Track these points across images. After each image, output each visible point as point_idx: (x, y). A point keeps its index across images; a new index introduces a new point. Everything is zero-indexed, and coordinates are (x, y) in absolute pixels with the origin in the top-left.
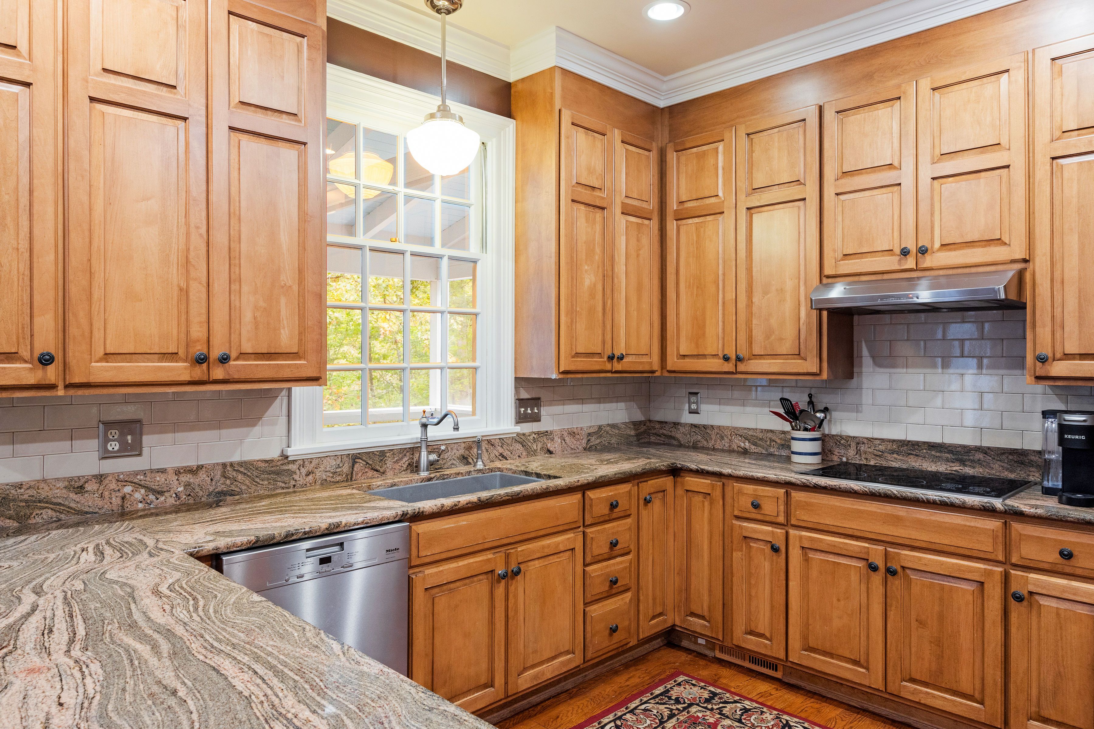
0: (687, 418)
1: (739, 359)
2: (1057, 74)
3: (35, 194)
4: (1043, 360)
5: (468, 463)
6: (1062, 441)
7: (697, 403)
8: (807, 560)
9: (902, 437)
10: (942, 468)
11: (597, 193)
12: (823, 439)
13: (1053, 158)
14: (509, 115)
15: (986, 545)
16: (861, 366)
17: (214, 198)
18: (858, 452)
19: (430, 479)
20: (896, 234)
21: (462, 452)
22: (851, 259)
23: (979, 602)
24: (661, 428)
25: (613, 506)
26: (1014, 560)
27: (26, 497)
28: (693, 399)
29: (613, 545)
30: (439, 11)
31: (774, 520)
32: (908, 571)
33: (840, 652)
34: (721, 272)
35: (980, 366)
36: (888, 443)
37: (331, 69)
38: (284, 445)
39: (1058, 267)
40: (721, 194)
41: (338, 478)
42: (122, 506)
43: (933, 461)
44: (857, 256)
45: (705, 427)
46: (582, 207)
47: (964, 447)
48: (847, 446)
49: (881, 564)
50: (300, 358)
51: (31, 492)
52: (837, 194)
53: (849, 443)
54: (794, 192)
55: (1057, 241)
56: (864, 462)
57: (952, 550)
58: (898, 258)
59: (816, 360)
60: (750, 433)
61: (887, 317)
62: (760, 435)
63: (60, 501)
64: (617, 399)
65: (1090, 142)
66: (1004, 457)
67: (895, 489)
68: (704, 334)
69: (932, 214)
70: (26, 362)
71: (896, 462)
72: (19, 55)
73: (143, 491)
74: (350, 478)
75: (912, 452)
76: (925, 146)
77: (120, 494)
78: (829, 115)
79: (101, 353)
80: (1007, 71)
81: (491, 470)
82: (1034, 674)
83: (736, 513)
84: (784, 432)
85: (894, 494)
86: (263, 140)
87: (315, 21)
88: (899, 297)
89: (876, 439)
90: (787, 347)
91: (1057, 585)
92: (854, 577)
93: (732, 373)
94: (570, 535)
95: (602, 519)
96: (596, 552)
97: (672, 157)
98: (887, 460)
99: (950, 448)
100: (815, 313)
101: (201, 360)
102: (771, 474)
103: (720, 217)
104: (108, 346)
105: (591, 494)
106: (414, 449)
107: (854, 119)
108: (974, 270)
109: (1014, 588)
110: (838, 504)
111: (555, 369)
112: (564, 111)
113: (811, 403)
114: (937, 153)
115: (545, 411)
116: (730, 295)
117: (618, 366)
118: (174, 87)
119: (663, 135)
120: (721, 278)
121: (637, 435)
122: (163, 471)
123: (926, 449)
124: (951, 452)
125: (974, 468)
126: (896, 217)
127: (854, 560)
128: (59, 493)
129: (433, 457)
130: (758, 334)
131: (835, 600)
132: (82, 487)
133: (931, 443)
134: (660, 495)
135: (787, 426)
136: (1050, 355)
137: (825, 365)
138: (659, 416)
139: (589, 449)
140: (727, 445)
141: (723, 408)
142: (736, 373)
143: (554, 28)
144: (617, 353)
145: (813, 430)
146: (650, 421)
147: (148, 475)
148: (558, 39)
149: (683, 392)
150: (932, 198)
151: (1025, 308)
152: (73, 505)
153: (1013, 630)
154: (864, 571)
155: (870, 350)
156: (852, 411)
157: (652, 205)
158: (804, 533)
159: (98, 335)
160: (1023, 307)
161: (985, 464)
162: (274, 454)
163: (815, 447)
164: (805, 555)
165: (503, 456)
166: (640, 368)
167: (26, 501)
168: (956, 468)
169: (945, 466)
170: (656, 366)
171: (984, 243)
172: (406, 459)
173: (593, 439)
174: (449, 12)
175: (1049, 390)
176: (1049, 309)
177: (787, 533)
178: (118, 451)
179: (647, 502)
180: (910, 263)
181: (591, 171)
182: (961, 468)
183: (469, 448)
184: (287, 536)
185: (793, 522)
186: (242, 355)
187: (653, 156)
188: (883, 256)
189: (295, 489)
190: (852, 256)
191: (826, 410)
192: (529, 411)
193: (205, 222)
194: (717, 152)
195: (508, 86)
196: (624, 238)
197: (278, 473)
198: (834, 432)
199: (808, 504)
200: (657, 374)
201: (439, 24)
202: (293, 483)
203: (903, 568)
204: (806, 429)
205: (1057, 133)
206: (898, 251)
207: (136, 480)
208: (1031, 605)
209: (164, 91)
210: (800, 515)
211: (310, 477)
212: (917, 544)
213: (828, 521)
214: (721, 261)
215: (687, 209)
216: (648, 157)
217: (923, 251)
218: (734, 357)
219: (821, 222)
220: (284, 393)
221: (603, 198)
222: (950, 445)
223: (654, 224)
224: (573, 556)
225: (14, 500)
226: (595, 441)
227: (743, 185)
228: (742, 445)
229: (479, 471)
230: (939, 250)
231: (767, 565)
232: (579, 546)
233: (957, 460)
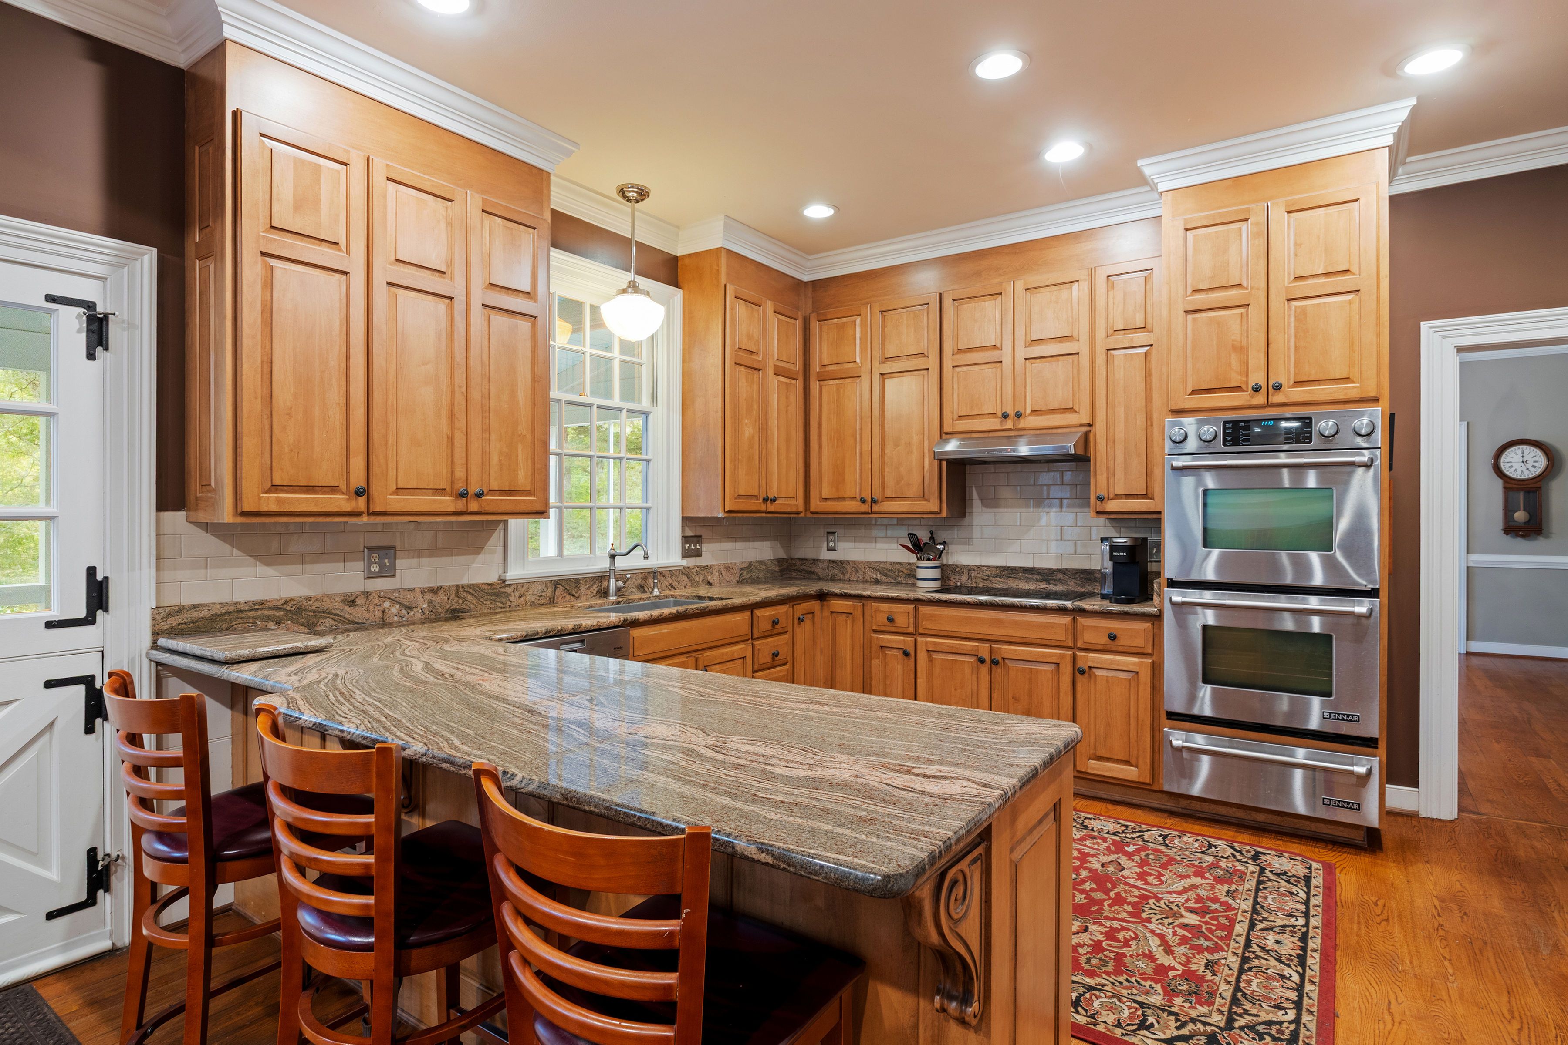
0: (826, 555)
1: (874, 501)
2: (1111, 286)
3: (351, 360)
4: (1101, 499)
5: (645, 592)
6: (1112, 558)
7: (834, 541)
8: (931, 660)
9: (1004, 564)
10: (1033, 586)
11: (754, 357)
12: (942, 567)
13: (1108, 350)
14: (676, 284)
15: (1060, 636)
16: (972, 507)
17: (472, 362)
18: (970, 577)
19: (619, 603)
20: (999, 401)
21: (639, 581)
22: (965, 420)
23: (1056, 678)
24: (802, 565)
25: (775, 623)
26: (1079, 645)
27: (313, 608)
28: (831, 537)
29: (775, 655)
30: (629, 201)
31: (905, 630)
32: (1007, 661)
34: (858, 427)
35: (1061, 506)
36: (993, 569)
37: (555, 253)
38: (501, 571)
39: (1111, 430)
40: (858, 360)
41: (543, 601)
42: (383, 618)
43: (1026, 581)
44: (969, 417)
45: (842, 562)
46: (743, 369)
47: (1049, 569)
48: (961, 573)
49: (987, 657)
50: (531, 495)
51: (318, 604)
52: (954, 367)
53: (962, 570)
54: (919, 363)
55: (1110, 411)
56: (974, 582)
57: (1038, 641)
58: (1000, 420)
59: (937, 502)
60: (881, 566)
61: (992, 468)
62: (890, 567)
63: (338, 612)
64: (764, 538)
65: (1132, 339)
66: (1078, 576)
67: (997, 599)
68: (844, 480)
69: (1025, 387)
70: (343, 494)
71: (999, 584)
72: (340, 250)
73: (398, 606)
74: (552, 601)
75: (1011, 576)
76: (1020, 333)
77: (381, 608)
78: (948, 302)
79: (395, 488)
80: (1077, 281)
81: (666, 597)
82: (1092, 726)
83: (874, 628)
84: (910, 564)
85: (997, 602)
86: (505, 314)
87: (542, 215)
88: (1000, 451)
89: (985, 566)
90: (913, 491)
91: (1107, 659)
92: (968, 670)
93: (868, 513)
94: (742, 646)
95: (766, 634)
96: (762, 661)
97: (815, 326)
98: (992, 583)
100: (936, 463)
101: (463, 495)
102: (903, 595)
103: (858, 380)
104: (399, 482)
105: (758, 613)
106: (601, 578)
107: (968, 307)
108: (1054, 431)
109: (1079, 664)
110: (955, 614)
111: (721, 509)
112: (728, 286)
113: (932, 538)
114: (1029, 339)
115: (706, 548)
116: (866, 447)
117: (771, 507)
118: (444, 273)
119: (807, 306)
120: (858, 432)
121: (781, 571)
122: (412, 590)
123: (1021, 573)
124: (1039, 574)
125: (1056, 585)
126: (998, 388)
127: (968, 656)
128: (337, 606)
129: (620, 584)
130: (890, 480)
131: (953, 689)
132: (353, 601)
133: (1025, 567)
134: (811, 615)
135: (912, 558)
136: (1106, 496)
137: (944, 505)
138: (799, 554)
139: (741, 582)
140: (861, 577)
141: (857, 544)
142: (872, 513)
143: (723, 217)
144: (771, 496)
145: (934, 559)
146: (792, 559)
147: (402, 593)
148: (726, 226)
149: (822, 532)
150: (1025, 374)
151: (1089, 461)
152: (347, 616)
153: (1079, 696)
154: (975, 665)
155: (979, 494)
156: (965, 544)
157: (798, 367)
158: (929, 639)
159: (392, 473)
160: (1088, 460)
161: (1064, 582)
162: (493, 578)
163: (936, 574)
164: (930, 656)
165: (672, 586)
166: (789, 510)
167: (314, 611)
168: (1044, 586)
169: (1035, 585)
170: (801, 508)
171: (1061, 411)
172: (596, 586)
173: (745, 573)
174: (638, 201)
175: (1108, 524)
176: (1105, 461)
177: (916, 640)
178: (379, 572)
179: (800, 621)
180: (1009, 424)
181: (750, 337)
182: (1047, 586)
183: (645, 578)
184: (546, 633)
185: (921, 631)
186: (491, 492)
187: (798, 324)
188: (989, 418)
189: (511, 609)
190: (965, 418)
191: (944, 543)
192: (693, 547)
193: (465, 382)
194: (855, 325)
195: (675, 259)
196: (775, 396)
197: (498, 595)
198: (950, 562)
199: (931, 615)
200: (802, 515)
201: (630, 210)
202: (509, 603)
203: (1003, 659)
204: (929, 559)
205: (1110, 332)
206: (1000, 414)
207: (392, 597)
208: (1090, 676)
209: (436, 277)
210: (927, 625)
211: (522, 599)
212: (1013, 640)
213: (947, 628)
214: (858, 418)
215: (828, 371)
216: (794, 325)
217: (1018, 415)
218: (870, 500)
219: (941, 389)
220: (501, 526)
221: (759, 361)
222: (1039, 569)
223: (799, 384)
224: (744, 663)
225: (305, 610)
226: (746, 575)
227: (877, 354)
228: (875, 576)
229: (657, 597)
230: (1030, 415)
231: (899, 668)
232: (749, 655)
233: (1044, 580)
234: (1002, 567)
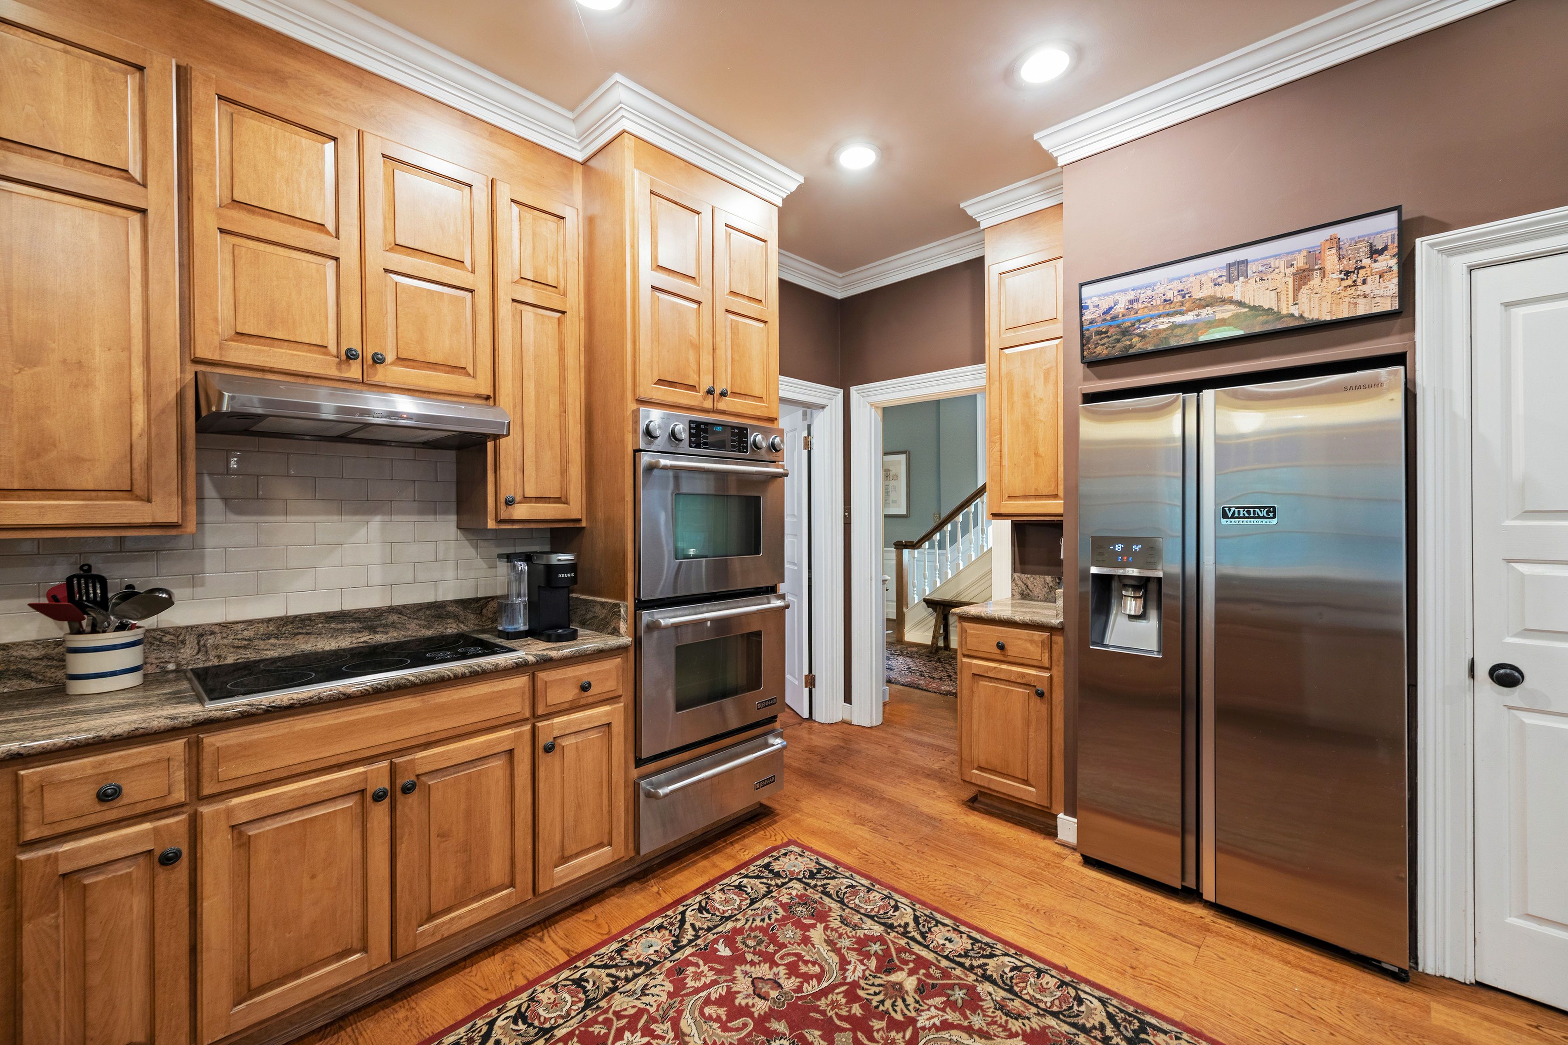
4: (511, 502)
8: (244, 843)
9: (281, 613)
10: (345, 642)
13: (514, 300)
15: (513, 707)
18: (201, 648)
20: (332, 326)
22: (252, 344)
23: (509, 773)
26: (540, 713)
31: (156, 805)
33: (319, 955)
36: (260, 625)
39: (517, 410)
43: (332, 636)
44: (262, 340)
47: (374, 610)
48: (177, 644)
49: (387, 785)
52: (220, 229)
53: (181, 638)
56: (216, 662)
58: (332, 360)
59: (175, 501)
66: (421, 614)
69: (383, 315)
71: (274, 650)
75: (301, 631)
76: (373, 222)
78: (203, 92)
80: (470, 186)
83: (32, 834)
85: (410, 681)
89: (237, 623)
91: (577, 719)
98: (258, 651)
99: (357, 615)
109: (541, 739)
114: (389, 238)
123: (322, 623)
125: (387, 633)
126: (331, 302)
127: (339, 801)
131: (306, 880)
133: (329, 613)
136: (514, 498)
137: (191, 509)
150: (383, 295)
154: (358, 809)
158: (238, 800)
161: (399, 626)
163: (136, 657)
164: (239, 837)
168: (365, 638)
169: (350, 640)
171: (447, 369)
177: (193, 816)
180: (355, 371)
182: (371, 637)
185: (211, 789)
188: (310, 351)
190: (253, 339)
199: (243, 747)
203: (419, 776)
205: (516, 278)
206: (336, 350)
208: (555, 751)
210: (227, 772)
212: (435, 738)
217: (378, 360)
222: (357, 611)
230: (392, 364)
231: (139, 899)
233: (365, 628)
234: (281, 619)
